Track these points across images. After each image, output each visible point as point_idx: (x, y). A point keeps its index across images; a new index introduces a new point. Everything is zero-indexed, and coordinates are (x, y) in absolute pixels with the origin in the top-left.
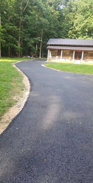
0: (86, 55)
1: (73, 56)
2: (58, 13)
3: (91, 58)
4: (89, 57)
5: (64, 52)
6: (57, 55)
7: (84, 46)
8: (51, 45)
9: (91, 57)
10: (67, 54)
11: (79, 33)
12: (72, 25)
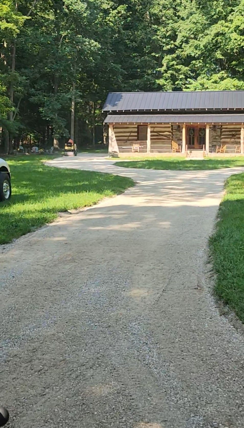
0: (219, 134)
1: (181, 140)
2: (123, 12)
3: (233, 143)
4: (228, 140)
5: (156, 130)
6: (136, 140)
7: (210, 112)
8: (114, 113)
9: (233, 140)
10: (165, 136)
11: (198, 64)
12: (174, 37)
